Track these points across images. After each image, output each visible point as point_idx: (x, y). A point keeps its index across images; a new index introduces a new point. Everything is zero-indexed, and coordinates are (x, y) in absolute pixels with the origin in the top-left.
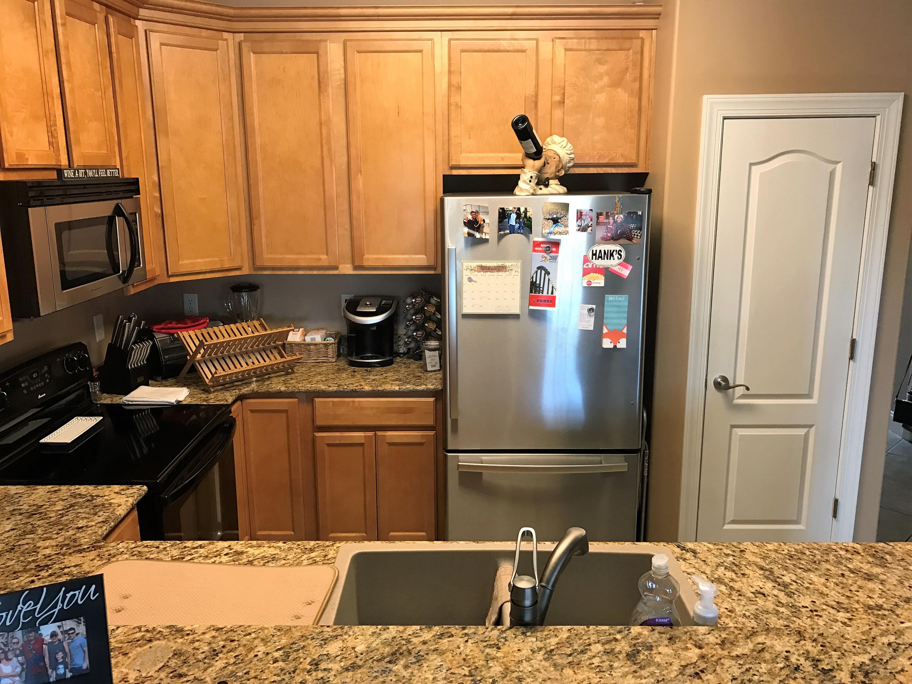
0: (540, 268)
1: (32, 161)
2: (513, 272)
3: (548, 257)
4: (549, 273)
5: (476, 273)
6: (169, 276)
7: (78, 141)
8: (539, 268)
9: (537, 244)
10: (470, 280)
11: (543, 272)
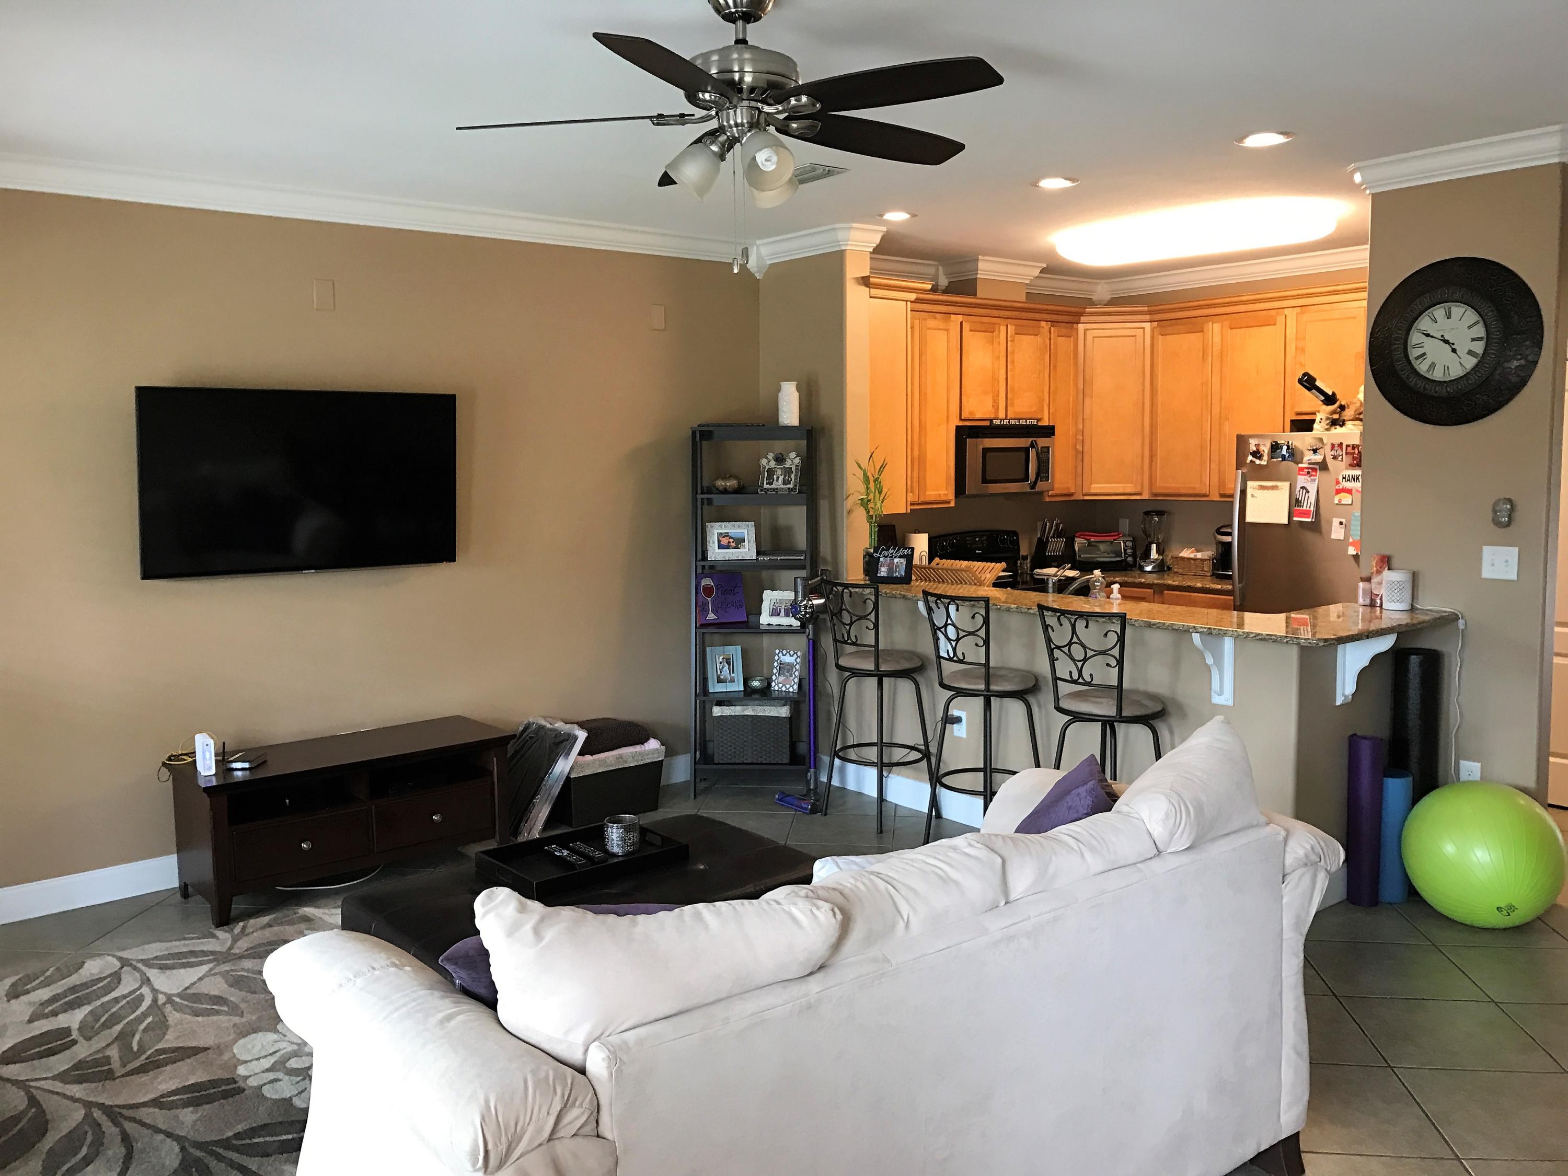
0: (1303, 488)
1: (978, 416)
2: (1283, 491)
3: (1309, 479)
4: (1308, 492)
5: (1257, 491)
6: (1084, 495)
7: (1013, 404)
8: (1301, 488)
9: (1302, 469)
10: (1253, 496)
11: (1304, 491)
